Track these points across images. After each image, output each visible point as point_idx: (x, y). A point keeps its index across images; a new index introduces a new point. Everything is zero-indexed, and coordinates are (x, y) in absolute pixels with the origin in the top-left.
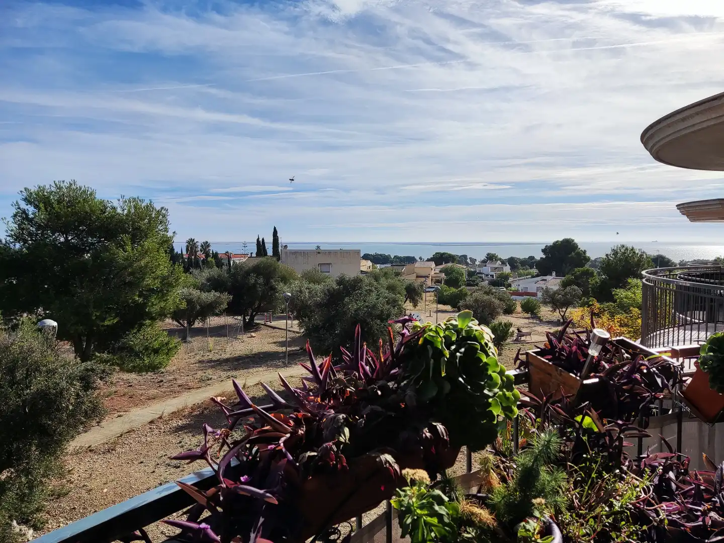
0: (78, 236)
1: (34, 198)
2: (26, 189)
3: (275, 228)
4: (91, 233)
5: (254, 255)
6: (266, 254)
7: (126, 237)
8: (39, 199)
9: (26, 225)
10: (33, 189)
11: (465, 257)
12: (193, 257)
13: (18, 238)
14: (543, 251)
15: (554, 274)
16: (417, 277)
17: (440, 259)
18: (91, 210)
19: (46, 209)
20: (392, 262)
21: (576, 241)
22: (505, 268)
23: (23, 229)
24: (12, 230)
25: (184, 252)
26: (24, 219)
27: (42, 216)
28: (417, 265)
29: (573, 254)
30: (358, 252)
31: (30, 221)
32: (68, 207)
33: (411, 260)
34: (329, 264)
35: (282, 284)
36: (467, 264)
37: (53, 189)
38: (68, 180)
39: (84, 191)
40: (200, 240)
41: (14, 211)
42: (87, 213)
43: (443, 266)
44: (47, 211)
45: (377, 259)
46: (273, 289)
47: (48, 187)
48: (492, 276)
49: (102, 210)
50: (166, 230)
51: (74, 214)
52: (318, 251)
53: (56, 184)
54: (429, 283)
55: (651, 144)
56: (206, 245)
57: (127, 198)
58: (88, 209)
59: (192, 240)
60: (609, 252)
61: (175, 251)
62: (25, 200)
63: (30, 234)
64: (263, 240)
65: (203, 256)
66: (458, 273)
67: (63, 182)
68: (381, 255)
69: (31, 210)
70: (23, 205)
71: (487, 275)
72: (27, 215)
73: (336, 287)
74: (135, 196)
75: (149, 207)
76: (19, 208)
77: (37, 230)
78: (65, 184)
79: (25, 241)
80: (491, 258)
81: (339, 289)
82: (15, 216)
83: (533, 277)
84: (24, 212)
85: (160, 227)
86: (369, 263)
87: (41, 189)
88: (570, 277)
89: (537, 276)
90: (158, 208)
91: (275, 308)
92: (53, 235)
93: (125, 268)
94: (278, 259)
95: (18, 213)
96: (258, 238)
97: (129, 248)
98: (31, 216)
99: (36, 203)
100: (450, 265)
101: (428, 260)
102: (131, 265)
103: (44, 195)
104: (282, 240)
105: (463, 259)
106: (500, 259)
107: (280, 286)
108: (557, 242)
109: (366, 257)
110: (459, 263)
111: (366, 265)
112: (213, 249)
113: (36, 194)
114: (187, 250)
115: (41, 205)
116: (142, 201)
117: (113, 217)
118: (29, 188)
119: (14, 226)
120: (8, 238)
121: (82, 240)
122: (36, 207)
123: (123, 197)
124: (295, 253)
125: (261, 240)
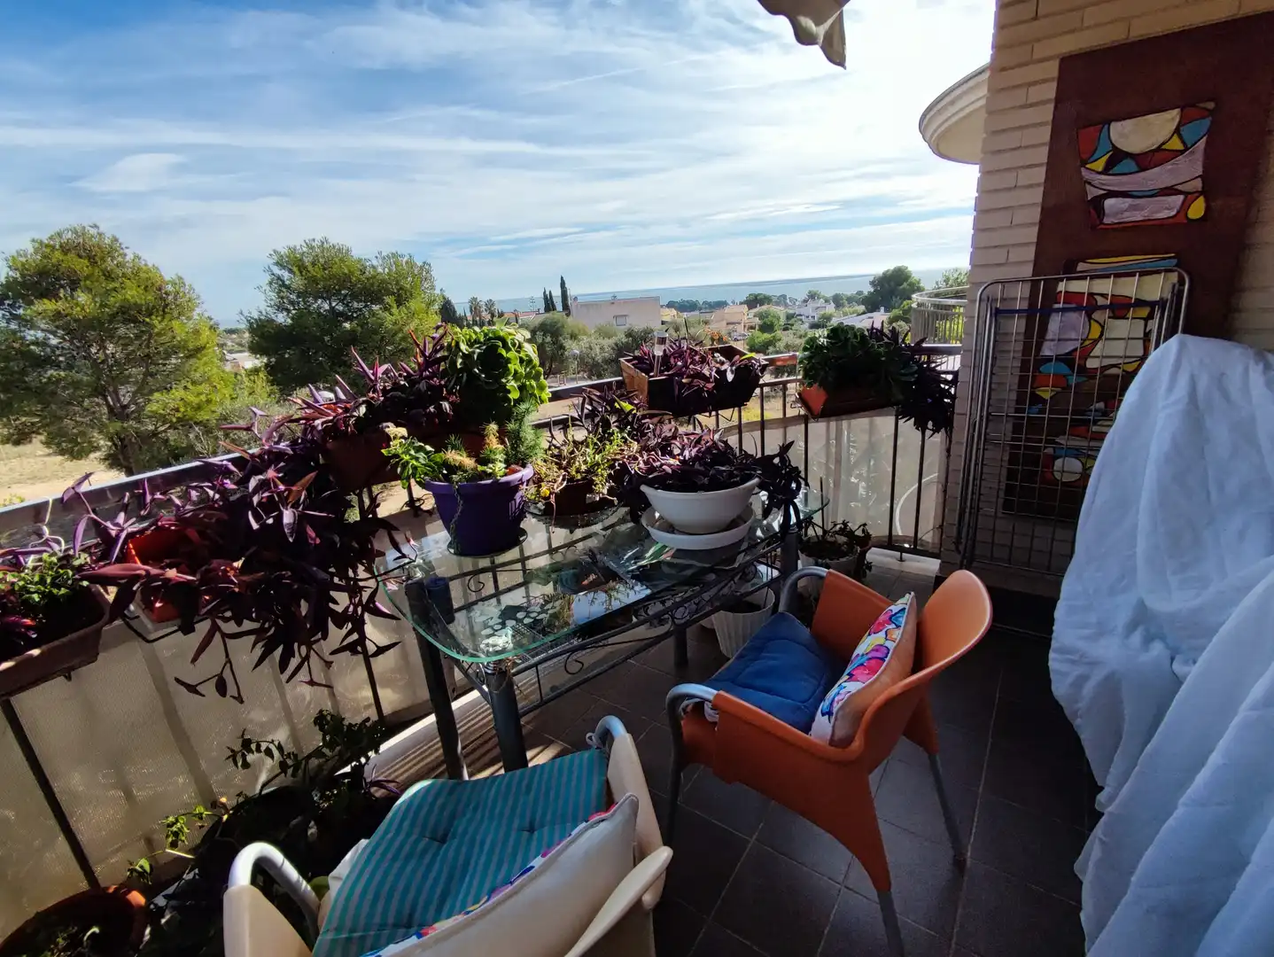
0: (341, 301)
1: (286, 262)
2: (275, 251)
3: (562, 278)
4: (355, 297)
5: (542, 311)
6: (554, 309)
7: (389, 300)
8: (292, 262)
9: (285, 293)
10: (284, 251)
11: (784, 297)
12: (478, 319)
13: (280, 308)
14: (872, 283)
15: (882, 309)
16: (727, 324)
17: (753, 302)
18: (350, 271)
19: (301, 272)
20: (700, 309)
21: (909, 269)
22: (828, 306)
23: (282, 298)
24: (272, 300)
25: (468, 314)
26: (280, 286)
27: (297, 282)
28: (727, 310)
29: (905, 285)
30: (657, 299)
31: (288, 287)
32: (325, 269)
33: (721, 305)
34: (625, 316)
35: (570, 342)
36: (786, 305)
37: (305, 249)
38: (319, 237)
39: (339, 249)
40: (483, 298)
41: (268, 278)
42: (346, 274)
43: (758, 309)
44: (302, 276)
45: (684, 307)
46: (562, 347)
47: (298, 247)
48: (813, 317)
49: (361, 271)
50: (433, 288)
51: (331, 277)
52: (614, 301)
53: (307, 244)
54: (740, 329)
55: (928, 135)
56: (490, 304)
57: (384, 254)
58: (346, 271)
59: (475, 299)
60: (940, 279)
61: (458, 313)
62: (277, 264)
63: (292, 303)
64: (550, 292)
65: (489, 317)
66: (774, 317)
67: (314, 240)
68: (687, 302)
69: (286, 275)
70: (277, 270)
71: (808, 317)
72: (283, 282)
73: (625, 340)
74: (394, 252)
75: (410, 263)
76: (273, 274)
77: (298, 297)
78: (316, 242)
79: (288, 311)
80: (813, 296)
81: (627, 343)
82: (271, 283)
83: (859, 315)
84: (279, 278)
85: (426, 285)
86: (674, 312)
87: (293, 250)
88: (896, 312)
89: (864, 313)
90: (419, 264)
91: (566, 368)
92: (316, 302)
93: (395, 334)
94: (568, 315)
95: (272, 280)
96: (545, 292)
97: (394, 310)
98: (287, 282)
99: (290, 267)
100: (765, 307)
101: (741, 303)
102: (401, 330)
103: (296, 258)
104: (571, 292)
105: (782, 300)
106: (823, 297)
107: (568, 344)
108: (888, 271)
109: (670, 305)
110: (778, 304)
111: (670, 315)
112: (498, 308)
113: (287, 257)
114: (471, 310)
115: (295, 269)
116: (402, 256)
117: (374, 277)
118: (279, 250)
119: (273, 295)
120: (269, 309)
121: (348, 306)
122: (291, 271)
123: (380, 253)
124: (587, 305)
125: (548, 293)
